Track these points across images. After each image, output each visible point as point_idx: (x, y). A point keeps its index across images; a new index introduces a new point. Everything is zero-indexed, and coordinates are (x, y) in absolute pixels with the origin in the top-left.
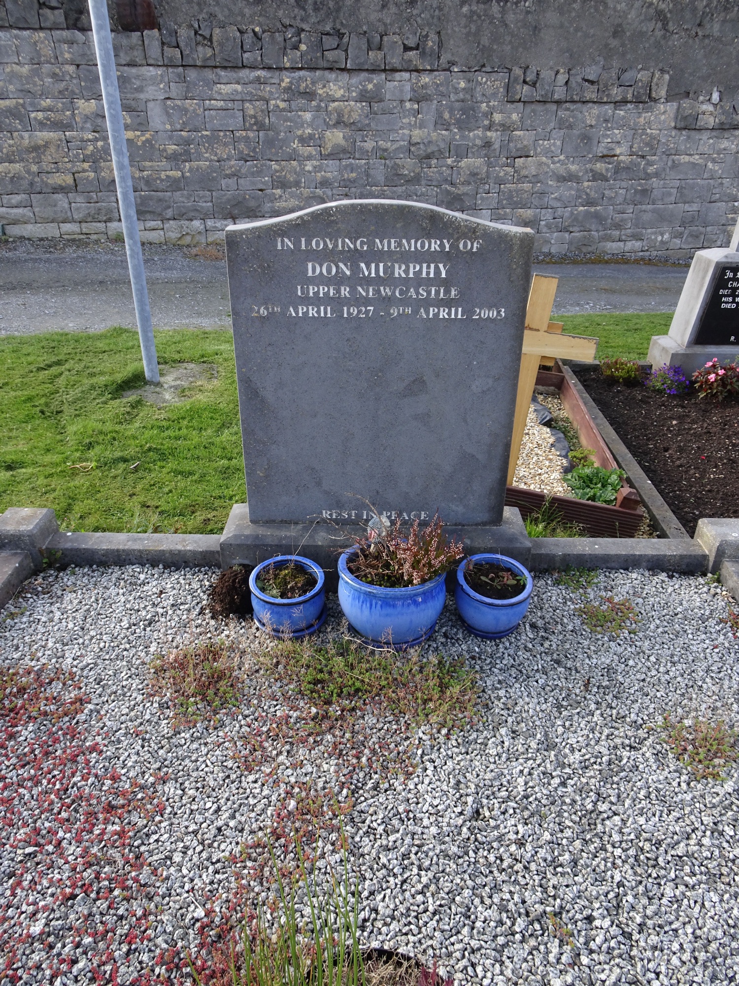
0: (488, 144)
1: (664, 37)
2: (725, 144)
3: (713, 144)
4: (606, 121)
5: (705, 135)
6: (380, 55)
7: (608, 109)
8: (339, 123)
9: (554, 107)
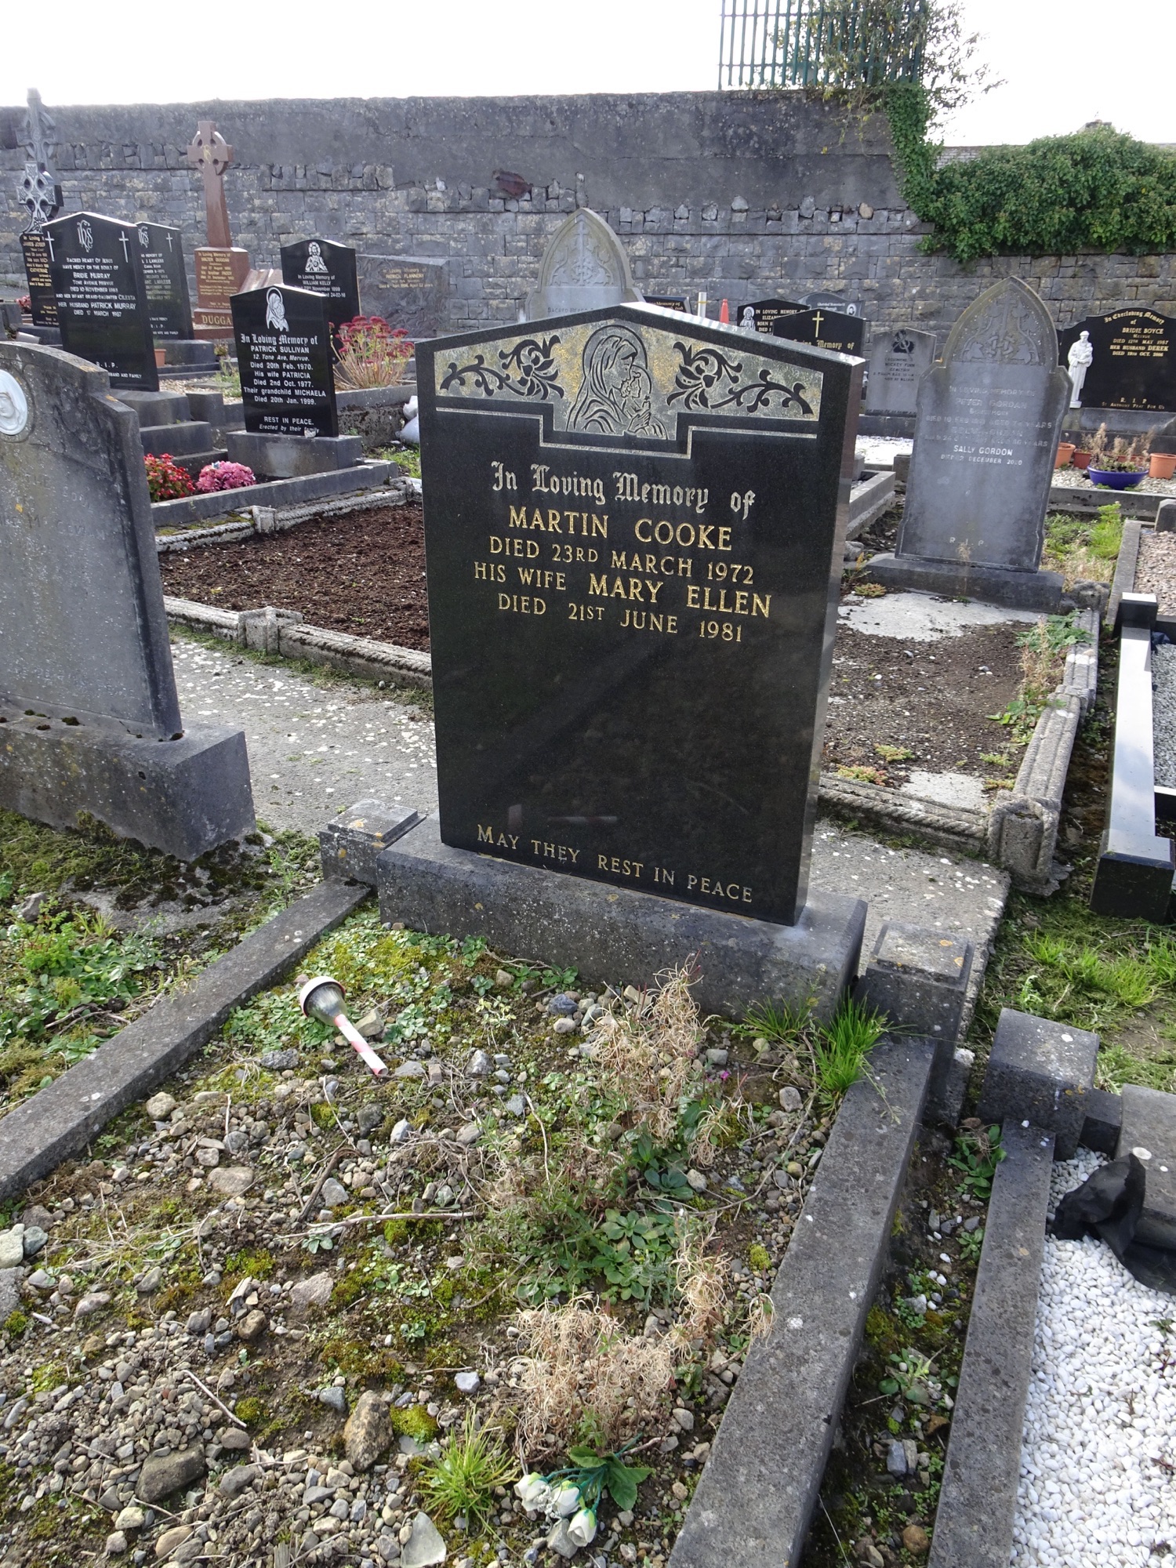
0: (252, 223)
1: (378, 138)
2: (461, 226)
3: (452, 227)
4: (348, 205)
5: (441, 218)
6: (162, 158)
7: (347, 197)
8: (142, 207)
9: (301, 194)
